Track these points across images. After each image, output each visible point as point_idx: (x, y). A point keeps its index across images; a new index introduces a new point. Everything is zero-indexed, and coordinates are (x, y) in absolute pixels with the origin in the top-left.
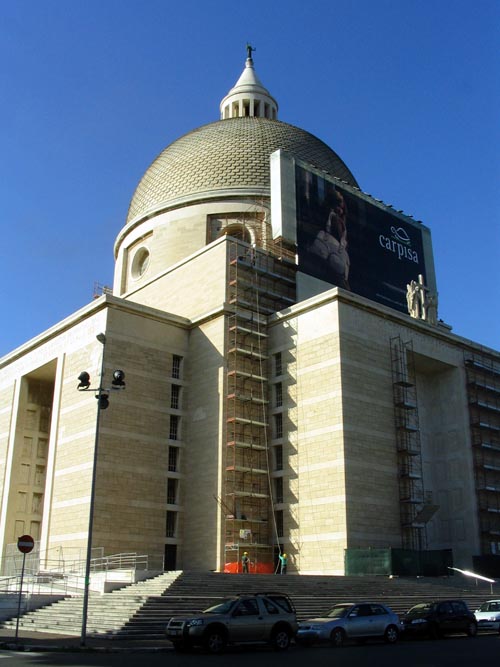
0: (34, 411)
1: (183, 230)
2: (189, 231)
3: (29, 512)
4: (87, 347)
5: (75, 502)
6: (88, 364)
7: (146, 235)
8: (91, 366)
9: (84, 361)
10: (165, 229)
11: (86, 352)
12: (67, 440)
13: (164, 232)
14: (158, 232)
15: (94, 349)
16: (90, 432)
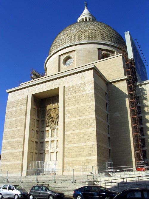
0: (35, 109)
1: (89, 52)
2: (91, 52)
3: (34, 149)
4: (81, 84)
5: (83, 144)
6: (83, 90)
7: (71, 52)
8: (86, 91)
9: (80, 89)
10: (81, 50)
11: (81, 86)
12: (72, 120)
13: (81, 51)
14: (78, 51)
15: (86, 85)
16: (90, 116)
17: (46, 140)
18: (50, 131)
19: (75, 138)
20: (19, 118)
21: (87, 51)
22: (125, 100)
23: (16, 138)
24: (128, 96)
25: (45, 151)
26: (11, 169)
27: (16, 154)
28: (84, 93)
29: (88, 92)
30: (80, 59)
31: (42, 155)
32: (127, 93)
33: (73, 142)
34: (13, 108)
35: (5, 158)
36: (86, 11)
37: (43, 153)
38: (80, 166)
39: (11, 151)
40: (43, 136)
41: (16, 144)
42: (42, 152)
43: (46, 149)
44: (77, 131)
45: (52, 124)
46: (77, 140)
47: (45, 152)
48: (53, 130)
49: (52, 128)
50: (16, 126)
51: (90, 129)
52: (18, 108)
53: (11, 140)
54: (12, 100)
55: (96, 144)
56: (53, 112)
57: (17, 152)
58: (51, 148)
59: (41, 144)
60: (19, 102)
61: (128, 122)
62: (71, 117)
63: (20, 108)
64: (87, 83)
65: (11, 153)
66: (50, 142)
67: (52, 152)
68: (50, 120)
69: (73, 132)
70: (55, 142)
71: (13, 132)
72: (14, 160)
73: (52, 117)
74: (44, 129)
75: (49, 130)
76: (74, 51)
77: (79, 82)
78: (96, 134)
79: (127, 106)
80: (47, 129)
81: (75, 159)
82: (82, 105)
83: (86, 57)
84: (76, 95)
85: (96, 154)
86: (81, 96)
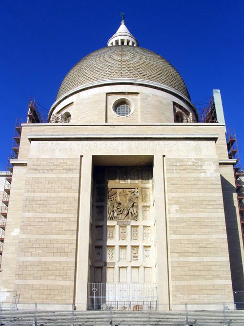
1: (161, 103)
4: (196, 159)
5: (205, 259)
6: (201, 171)
7: (129, 93)
8: (205, 172)
9: (194, 167)
10: (149, 96)
11: (195, 162)
12: (182, 216)
13: (149, 98)
14: (144, 97)
15: (206, 162)
16: (216, 215)
17: (109, 242)
18: (117, 227)
19: (191, 247)
20: (61, 195)
21: (159, 101)
22: (232, 196)
23: (58, 234)
24: (235, 190)
25: (106, 263)
26: (46, 296)
27: (58, 265)
28: (203, 175)
29: (209, 175)
30: (147, 110)
31: (99, 271)
32: (235, 186)
33: (186, 254)
34: (44, 173)
35: (28, 272)
36: (123, 29)
37: (101, 267)
38: (202, 295)
39: (44, 259)
40: (102, 236)
41: (57, 245)
42: (100, 264)
43: (108, 260)
44: (194, 237)
45: (120, 216)
46: (194, 250)
47: (106, 265)
48: (123, 226)
49: (120, 223)
50: (55, 211)
51: (218, 236)
52: (59, 175)
53: (43, 237)
54: (42, 157)
55: (229, 260)
56: (120, 194)
57: (60, 263)
58: (120, 259)
59: (97, 250)
60: (61, 165)
61: (237, 229)
62: (181, 210)
63: (64, 175)
64: (207, 161)
65: (45, 263)
66: (117, 248)
67: (122, 267)
68: (115, 209)
69: (188, 237)
70: (129, 248)
71: (48, 220)
72: (53, 277)
73: (120, 204)
74: (102, 222)
75: (114, 226)
76: (137, 94)
77: (193, 155)
78: (227, 244)
79: (235, 205)
80: (109, 223)
81: (192, 282)
82: (201, 195)
83: (157, 110)
84: (188, 175)
85: (230, 276)
86: (198, 179)
